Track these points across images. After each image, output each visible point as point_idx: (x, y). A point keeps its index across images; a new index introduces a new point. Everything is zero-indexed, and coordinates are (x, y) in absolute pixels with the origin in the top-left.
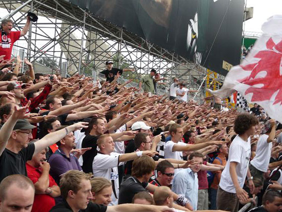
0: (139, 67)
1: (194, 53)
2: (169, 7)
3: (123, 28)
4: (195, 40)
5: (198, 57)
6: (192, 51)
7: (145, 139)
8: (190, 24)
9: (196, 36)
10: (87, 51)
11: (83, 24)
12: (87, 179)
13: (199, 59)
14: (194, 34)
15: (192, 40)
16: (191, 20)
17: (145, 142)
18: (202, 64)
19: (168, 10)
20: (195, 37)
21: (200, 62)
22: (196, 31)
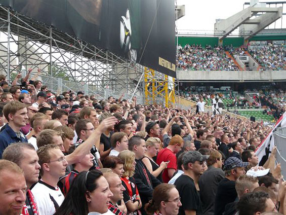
0: (74, 69)
1: (128, 50)
2: (99, 4)
3: (52, 26)
4: (128, 37)
5: (133, 54)
6: (126, 48)
7: (85, 126)
8: (122, 20)
9: (129, 33)
10: (16, 55)
11: (8, 23)
12: (59, 135)
13: (134, 57)
14: (127, 31)
15: (126, 37)
16: (123, 17)
17: (85, 130)
18: (137, 62)
19: (97, 7)
20: (129, 35)
21: (136, 59)
22: (129, 28)
